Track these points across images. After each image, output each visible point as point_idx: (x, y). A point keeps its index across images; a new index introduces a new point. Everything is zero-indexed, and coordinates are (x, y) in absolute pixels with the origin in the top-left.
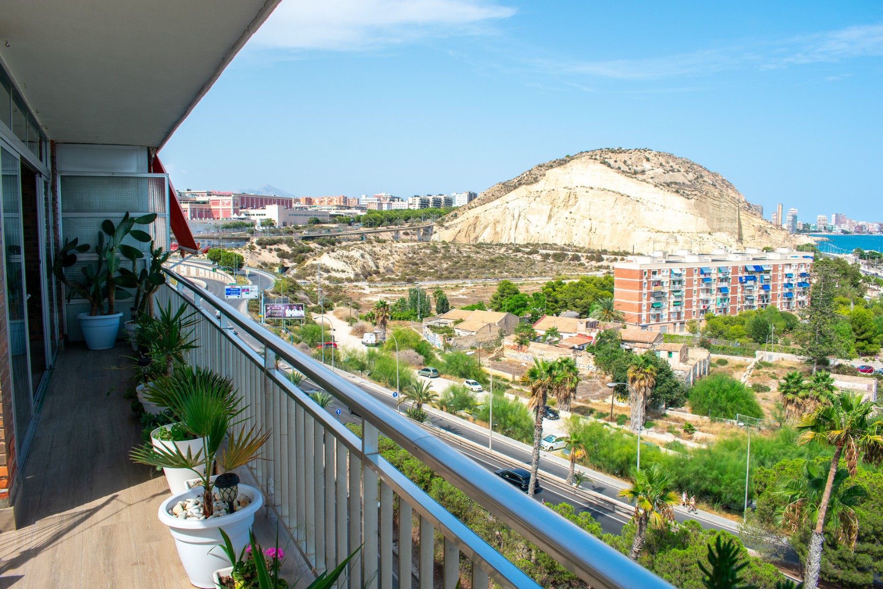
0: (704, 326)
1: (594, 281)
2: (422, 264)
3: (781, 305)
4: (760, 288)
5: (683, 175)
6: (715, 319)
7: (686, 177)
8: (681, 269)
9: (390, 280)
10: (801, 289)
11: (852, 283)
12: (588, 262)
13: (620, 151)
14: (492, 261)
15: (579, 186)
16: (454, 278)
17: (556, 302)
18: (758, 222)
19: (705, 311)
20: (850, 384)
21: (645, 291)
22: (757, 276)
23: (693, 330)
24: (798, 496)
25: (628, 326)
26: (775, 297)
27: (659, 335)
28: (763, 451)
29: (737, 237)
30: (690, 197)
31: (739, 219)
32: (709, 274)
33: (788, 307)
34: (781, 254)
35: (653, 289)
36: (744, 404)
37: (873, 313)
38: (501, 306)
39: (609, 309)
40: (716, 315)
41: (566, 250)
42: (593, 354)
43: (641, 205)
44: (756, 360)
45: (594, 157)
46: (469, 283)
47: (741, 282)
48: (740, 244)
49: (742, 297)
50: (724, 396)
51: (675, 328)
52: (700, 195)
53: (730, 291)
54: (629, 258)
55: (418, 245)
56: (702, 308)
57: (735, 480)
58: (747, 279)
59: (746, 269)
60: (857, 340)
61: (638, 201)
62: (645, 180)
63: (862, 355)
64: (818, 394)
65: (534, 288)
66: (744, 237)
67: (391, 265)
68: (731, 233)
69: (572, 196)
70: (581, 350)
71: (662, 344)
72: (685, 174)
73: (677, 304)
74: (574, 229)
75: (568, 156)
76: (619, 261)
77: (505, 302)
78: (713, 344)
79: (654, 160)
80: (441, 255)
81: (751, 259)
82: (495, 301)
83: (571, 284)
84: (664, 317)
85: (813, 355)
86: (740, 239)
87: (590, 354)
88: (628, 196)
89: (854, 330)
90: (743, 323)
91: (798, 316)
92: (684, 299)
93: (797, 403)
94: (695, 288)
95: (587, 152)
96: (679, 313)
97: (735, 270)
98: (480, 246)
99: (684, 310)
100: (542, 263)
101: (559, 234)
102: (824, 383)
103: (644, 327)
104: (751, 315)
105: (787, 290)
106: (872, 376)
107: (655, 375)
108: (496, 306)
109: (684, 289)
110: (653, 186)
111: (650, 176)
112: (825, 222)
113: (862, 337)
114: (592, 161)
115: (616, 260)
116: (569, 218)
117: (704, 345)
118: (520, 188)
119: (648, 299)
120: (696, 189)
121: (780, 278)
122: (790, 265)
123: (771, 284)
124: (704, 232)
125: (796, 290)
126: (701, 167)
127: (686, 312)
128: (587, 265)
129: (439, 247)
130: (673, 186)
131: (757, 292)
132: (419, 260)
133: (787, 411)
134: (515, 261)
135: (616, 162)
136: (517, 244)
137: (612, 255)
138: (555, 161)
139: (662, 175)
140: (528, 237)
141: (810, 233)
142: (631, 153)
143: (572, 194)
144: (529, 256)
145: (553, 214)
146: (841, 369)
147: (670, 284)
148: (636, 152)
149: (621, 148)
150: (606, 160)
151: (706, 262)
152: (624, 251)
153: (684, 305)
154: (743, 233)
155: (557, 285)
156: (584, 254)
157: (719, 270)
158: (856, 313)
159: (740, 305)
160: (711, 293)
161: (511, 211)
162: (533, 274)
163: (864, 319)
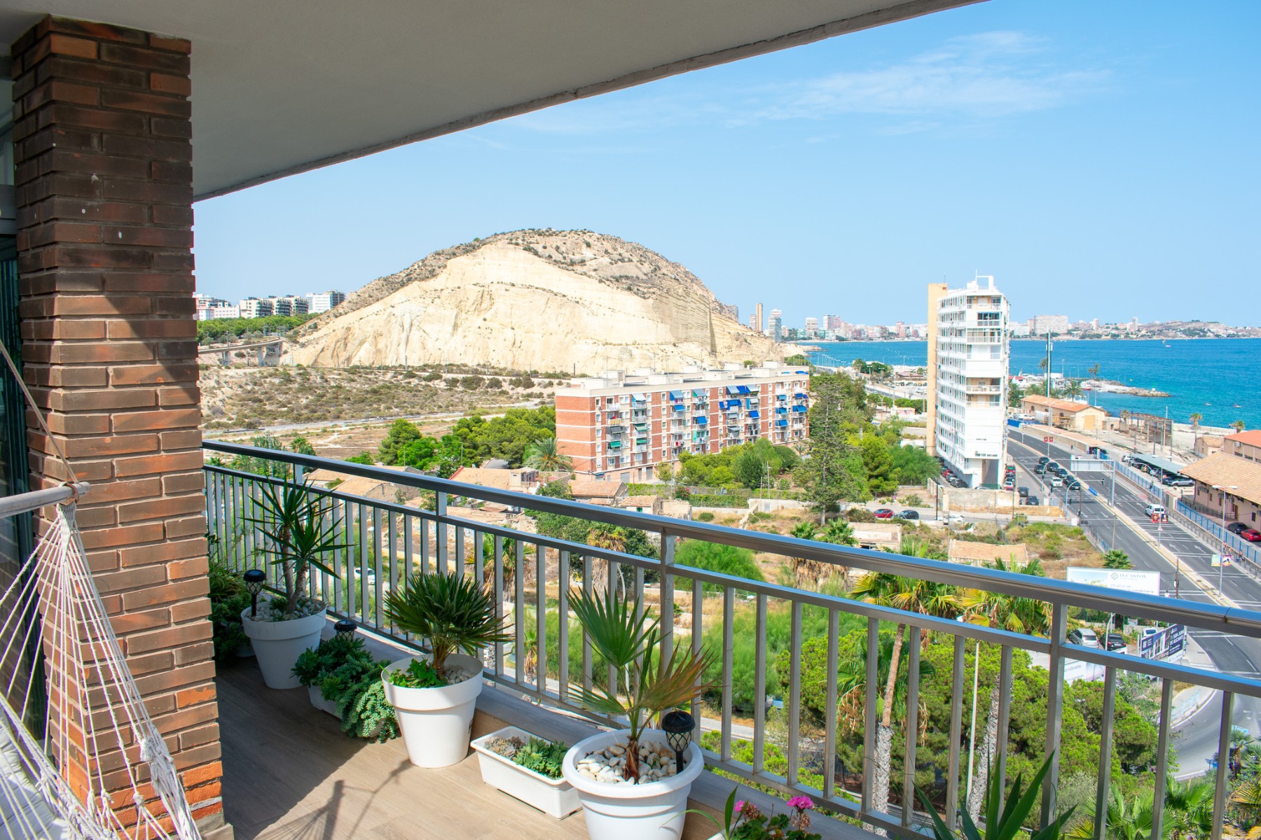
0: (679, 470)
1: (526, 415)
2: (268, 400)
3: (774, 438)
4: (746, 416)
5: (636, 266)
6: (692, 460)
7: (640, 269)
8: (645, 394)
9: (219, 425)
10: (797, 415)
11: (858, 404)
12: (513, 389)
13: (549, 233)
14: (375, 392)
15: (495, 282)
16: (319, 419)
17: (475, 447)
18: (734, 328)
19: (679, 449)
20: (871, 533)
21: (598, 426)
22: (742, 399)
23: (665, 477)
24: (853, 683)
25: (578, 476)
26: (765, 426)
27: (623, 485)
28: (774, 630)
29: (709, 348)
30: (646, 296)
31: (711, 324)
32: (682, 400)
33: (783, 440)
34: (770, 369)
35: (609, 423)
36: (742, 571)
37: (885, 442)
38: (396, 457)
39: (550, 454)
40: (693, 454)
41: (480, 373)
42: (535, 518)
43: (582, 308)
44: (750, 511)
45: (514, 241)
46: (342, 426)
47: (723, 409)
48: (714, 358)
49: (725, 428)
50: (715, 562)
51: (640, 475)
52: (659, 293)
53: (709, 422)
54: (573, 381)
55: (260, 372)
56: (675, 446)
57: (747, 672)
58: (730, 404)
59: (727, 392)
60: (871, 477)
61: (578, 302)
62: (585, 274)
63: (878, 496)
65: (440, 429)
66: (719, 348)
67: (220, 404)
68: (702, 344)
69: (485, 296)
70: (517, 513)
71: (627, 497)
72: (639, 264)
73: (641, 442)
74: (491, 344)
75: (477, 240)
76: (555, 386)
77: (403, 450)
78: (693, 494)
79: (597, 246)
80: (296, 385)
81: (733, 378)
82: (386, 450)
83: (494, 420)
84: (625, 461)
85: (820, 499)
86: (713, 351)
87: (530, 519)
88: (564, 296)
89: (866, 464)
90: (728, 464)
91: (795, 450)
92: (651, 435)
94: (664, 419)
95: (504, 234)
96: (645, 455)
97: (714, 392)
98: (355, 370)
99: (650, 450)
100: (448, 393)
101: (470, 351)
102: (842, 535)
103: (600, 476)
104: (738, 452)
105: (780, 417)
106: (891, 522)
107: (625, 540)
108: (389, 458)
109: (649, 421)
110: (597, 282)
111: (592, 268)
112: (816, 326)
113: (875, 473)
114: (512, 246)
115: (551, 384)
116: (483, 327)
117: (682, 495)
118: (410, 286)
119: (603, 437)
120: (654, 285)
121: (770, 401)
122: (782, 383)
123: (760, 409)
124: (666, 343)
125: (791, 415)
126: (657, 255)
127: (654, 452)
128: (511, 392)
129: (293, 373)
130: (624, 281)
131: (743, 421)
132: (262, 393)
133: (798, 575)
134: (408, 391)
135: (545, 247)
136: (409, 367)
137: (545, 378)
138: (459, 247)
139: (607, 266)
140: (425, 356)
141: (798, 342)
142: (565, 236)
143: (486, 293)
144: (428, 383)
145: (459, 323)
146: (855, 515)
147: (631, 415)
148: (572, 234)
149: (550, 229)
150: (531, 245)
151: (677, 383)
152: (561, 372)
153: (651, 443)
154: (717, 343)
155: (474, 424)
156: (506, 378)
157: (694, 393)
158: (868, 442)
159: (722, 439)
160: (684, 425)
161: (399, 319)
162: (436, 408)
163: (878, 450)
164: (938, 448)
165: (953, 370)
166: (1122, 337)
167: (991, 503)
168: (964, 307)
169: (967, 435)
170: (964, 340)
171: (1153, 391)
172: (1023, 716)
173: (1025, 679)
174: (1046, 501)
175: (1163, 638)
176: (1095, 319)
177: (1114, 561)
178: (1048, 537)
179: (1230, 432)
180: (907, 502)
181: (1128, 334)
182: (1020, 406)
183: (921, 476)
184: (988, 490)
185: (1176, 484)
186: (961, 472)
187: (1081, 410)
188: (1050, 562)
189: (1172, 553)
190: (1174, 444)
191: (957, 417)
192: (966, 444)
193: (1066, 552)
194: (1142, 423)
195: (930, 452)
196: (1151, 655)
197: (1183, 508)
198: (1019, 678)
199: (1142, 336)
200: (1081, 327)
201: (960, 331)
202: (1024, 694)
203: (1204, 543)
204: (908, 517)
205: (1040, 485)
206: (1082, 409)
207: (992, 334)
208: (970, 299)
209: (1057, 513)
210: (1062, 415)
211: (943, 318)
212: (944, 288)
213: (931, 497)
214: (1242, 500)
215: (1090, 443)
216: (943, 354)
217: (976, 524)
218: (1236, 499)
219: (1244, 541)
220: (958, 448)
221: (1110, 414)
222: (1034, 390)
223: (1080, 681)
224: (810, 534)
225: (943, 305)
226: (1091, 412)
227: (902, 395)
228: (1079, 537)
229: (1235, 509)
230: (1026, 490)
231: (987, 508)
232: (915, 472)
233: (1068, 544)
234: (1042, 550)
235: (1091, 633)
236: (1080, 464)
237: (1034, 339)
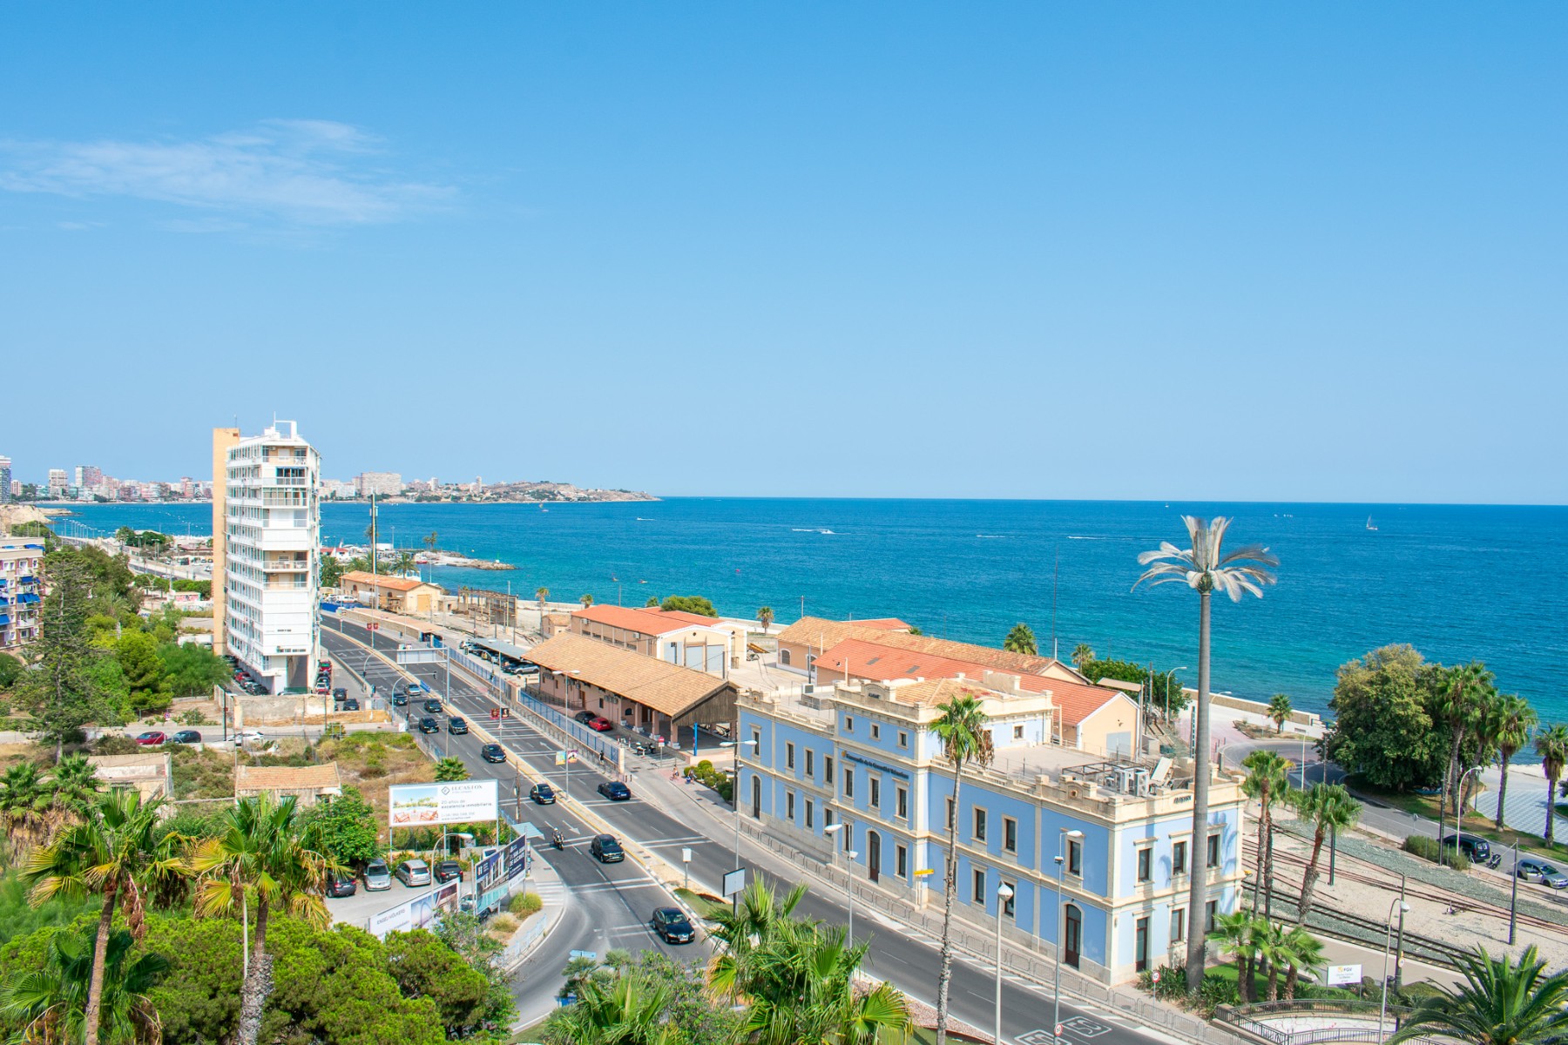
10: (24, 607)
11: (117, 590)
20: (125, 769)
37: (155, 640)
60: (133, 689)
63: (144, 714)
64: (69, 798)
85: (55, 727)
89: (126, 672)
91: (21, 658)
93: (33, 822)
102: (79, 776)
106: (162, 749)
112: (64, 481)
113: (139, 683)
125: (15, 608)
133: (14, 841)
141: (38, 503)
146: (108, 744)
158: (127, 641)
163: (142, 651)
164: (229, 645)
165: (246, 541)
166: (464, 499)
167: (299, 711)
168: (260, 461)
169: (267, 625)
170: (259, 502)
171: (498, 564)
172: (318, 995)
173: (320, 946)
174: (369, 704)
175: (501, 859)
176: (433, 479)
177: (447, 771)
178: (371, 749)
179: (577, 608)
180: (185, 720)
181: (470, 496)
182: (339, 586)
183: (205, 683)
184: (295, 696)
186: (259, 674)
187: (413, 589)
188: (373, 781)
189: (515, 754)
190: (518, 625)
191: (252, 602)
192: (265, 638)
193: (392, 766)
194: (483, 601)
195: (219, 651)
196: (489, 882)
197: (526, 699)
198: (311, 946)
199: (487, 498)
200: (416, 487)
201: (255, 491)
202: (317, 966)
203: (551, 739)
204: (187, 740)
205: (362, 684)
206: (414, 587)
207: (296, 495)
208: (267, 450)
209: (381, 717)
210: (390, 595)
211: (234, 473)
212: (235, 435)
213: (219, 710)
214: (589, 685)
215: (422, 628)
216: (234, 520)
217: (279, 740)
218: (582, 685)
219: (593, 732)
220: (254, 643)
221: (447, 592)
222: (357, 566)
223: (394, 933)
225: (233, 456)
226: (424, 590)
227: (183, 576)
228: (408, 745)
229: (582, 695)
230: (344, 692)
231: (293, 719)
232: (196, 678)
233: (395, 754)
234: (363, 767)
235: (420, 864)
236: (408, 656)
237: (362, 501)
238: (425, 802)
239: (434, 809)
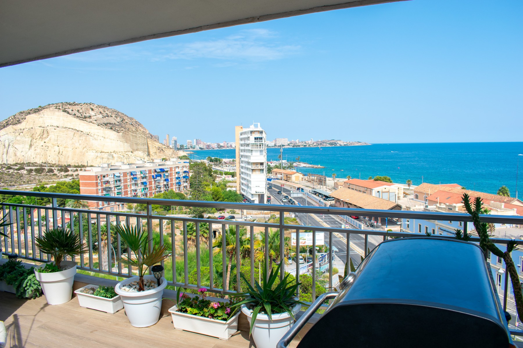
0: (136, 205)
1: (66, 184)
3: (176, 189)
4: (164, 181)
5: (114, 119)
7: (116, 120)
8: (120, 173)
10: (185, 180)
11: (209, 175)
12: (59, 173)
13: (74, 104)
15: (49, 125)
18: (157, 145)
21: (100, 187)
22: (162, 174)
26: (172, 185)
28: (180, 268)
29: (147, 153)
30: (119, 131)
31: (147, 143)
32: (136, 175)
33: (179, 190)
34: (173, 161)
35: (104, 186)
37: (221, 189)
39: (78, 201)
40: (142, 198)
41: (43, 166)
43: (90, 137)
45: (58, 108)
47: (154, 178)
48: (149, 157)
49: (155, 186)
51: (119, 208)
52: (124, 130)
53: (148, 184)
54: (87, 169)
56: (134, 194)
58: (157, 176)
59: (155, 171)
61: (88, 134)
62: (91, 122)
63: (219, 211)
64: (203, 233)
66: (151, 153)
68: (144, 151)
69: (45, 132)
73: (119, 193)
74: (48, 153)
75: (40, 107)
76: (79, 171)
77: (7, 202)
79: (96, 110)
81: (158, 165)
83: (51, 187)
85: (196, 213)
86: (149, 155)
88: (82, 132)
89: (214, 198)
91: (185, 194)
92: (123, 190)
93: (193, 239)
94: (129, 183)
95: (53, 104)
97: (150, 171)
99: (123, 196)
100: (28, 175)
101: (38, 156)
102: (205, 227)
104: (161, 196)
105: (178, 181)
107: (114, 235)
109: (122, 185)
110: (97, 125)
111: (94, 120)
112: (191, 144)
114: (57, 110)
115: (77, 170)
116: (44, 146)
118: (8, 127)
119: (102, 192)
120: (122, 127)
121: (174, 174)
122: (178, 167)
123: (169, 178)
124: (128, 152)
125: (182, 180)
126: (123, 114)
128: (58, 174)
130: (109, 125)
131: (162, 183)
134: (8, 175)
135: (72, 110)
136: (8, 164)
137: (74, 167)
138: (31, 110)
139: (101, 119)
140: (16, 159)
141: (184, 150)
142: (82, 105)
143: (45, 130)
144: (18, 171)
145: (32, 144)
147: (114, 182)
148: (85, 105)
149: (75, 102)
150: (66, 109)
151: (133, 168)
152: (81, 165)
153: (123, 194)
154: (150, 151)
155: (41, 189)
156: (56, 168)
157: (141, 172)
158: (214, 189)
159: (154, 191)
160: (137, 185)
161: (3, 142)
162: (22, 183)
163: (218, 192)
164: (241, 191)
165: (246, 160)
166: (308, 146)
168: (249, 135)
169: (252, 185)
170: (249, 148)
171: (319, 166)
175: (326, 256)
176: (298, 140)
179: (346, 180)
180: (230, 213)
181: (309, 145)
182: (271, 173)
185: (328, 200)
186: (250, 199)
190: (327, 185)
191: (248, 178)
192: (252, 189)
194: (315, 178)
195: (238, 192)
199: (315, 146)
200: (292, 142)
201: (248, 145)
203: (339, 221)
204: (231, 218)
206: (294, 173)
207: (260, 145)
208: (252, 132)
210: (287, 176)
211: (241, 139)
212: (241, 128)
214: (351, 204)
215: (297, 186)
216: (242, 154)
217: (257, 219)
218: (349, 204)
219: (352, 219)
220: (249, 190)
221: (304, 175)
222: (277, 167)
224: (192, 227)
225: (241, 135)
226: (297, 174)
227: (226, 170)
228: (295, 221)
229: (349, 207)
231: (261, 213)
235: (301, 257)
236: (294, 194)
237: (276, 147)
238: (302, 238)
239: (305, 241)
